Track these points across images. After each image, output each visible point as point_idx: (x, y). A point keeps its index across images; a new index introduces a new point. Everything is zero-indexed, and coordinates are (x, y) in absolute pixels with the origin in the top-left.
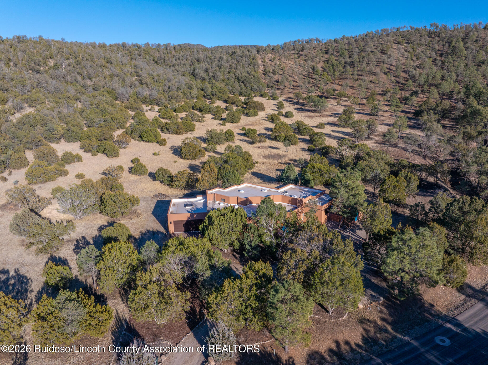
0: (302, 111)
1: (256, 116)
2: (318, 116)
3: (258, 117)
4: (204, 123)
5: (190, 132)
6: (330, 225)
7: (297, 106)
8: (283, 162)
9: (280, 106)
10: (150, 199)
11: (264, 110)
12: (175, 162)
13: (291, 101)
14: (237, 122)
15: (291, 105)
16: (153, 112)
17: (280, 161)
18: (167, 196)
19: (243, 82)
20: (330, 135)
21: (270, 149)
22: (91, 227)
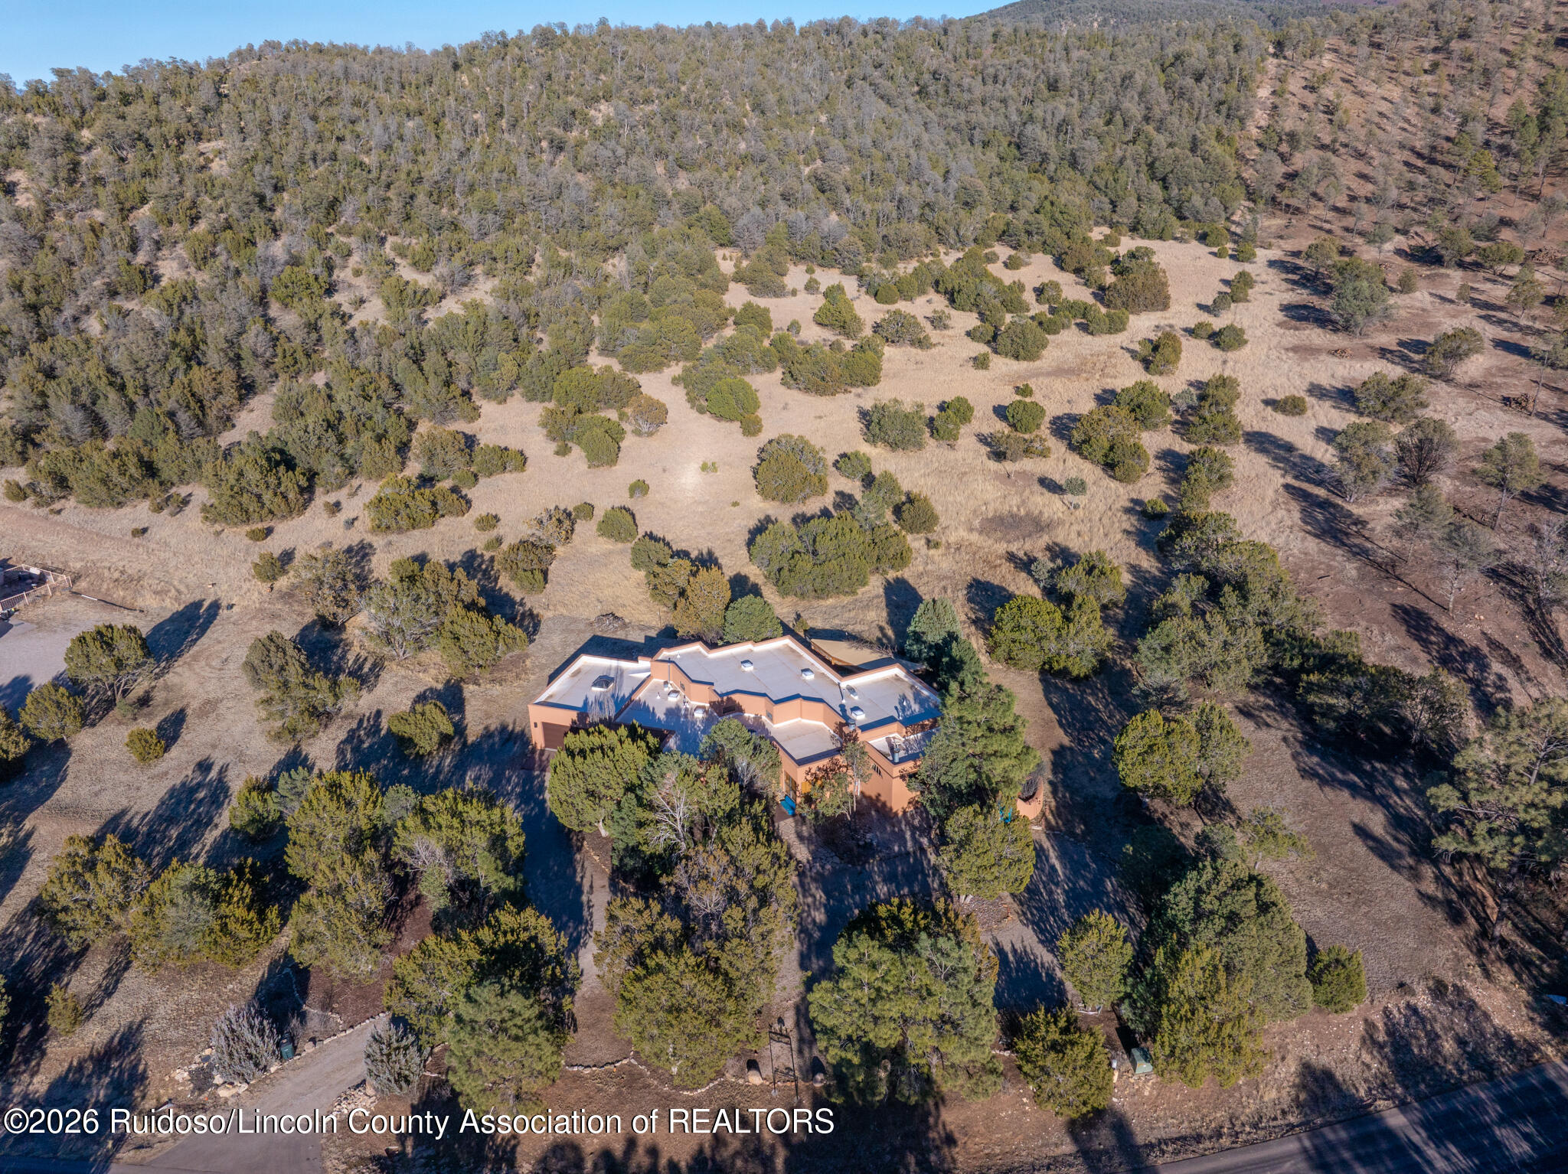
0: (1301, 318)
1: (1118, 331)
2: (1334, 353)
3: (1121, 338)
4: (934, 351)
5: (860, 390)
6: (916, 822)
7: (1301, 296)
8: (1021, 554)
9: (1236, 290)
10: (582, 626)
11: (1165, 306)
12: (735, 504)
13: (1296, 269)
14: (1031, 357)
15: (1285, 285)
16: (811, 298)
17: (1014, 548)
18: (625, 626)
19: (1164, 180)
20: (1289, 448)
21: (1037, 487)
22: (406, 689)
